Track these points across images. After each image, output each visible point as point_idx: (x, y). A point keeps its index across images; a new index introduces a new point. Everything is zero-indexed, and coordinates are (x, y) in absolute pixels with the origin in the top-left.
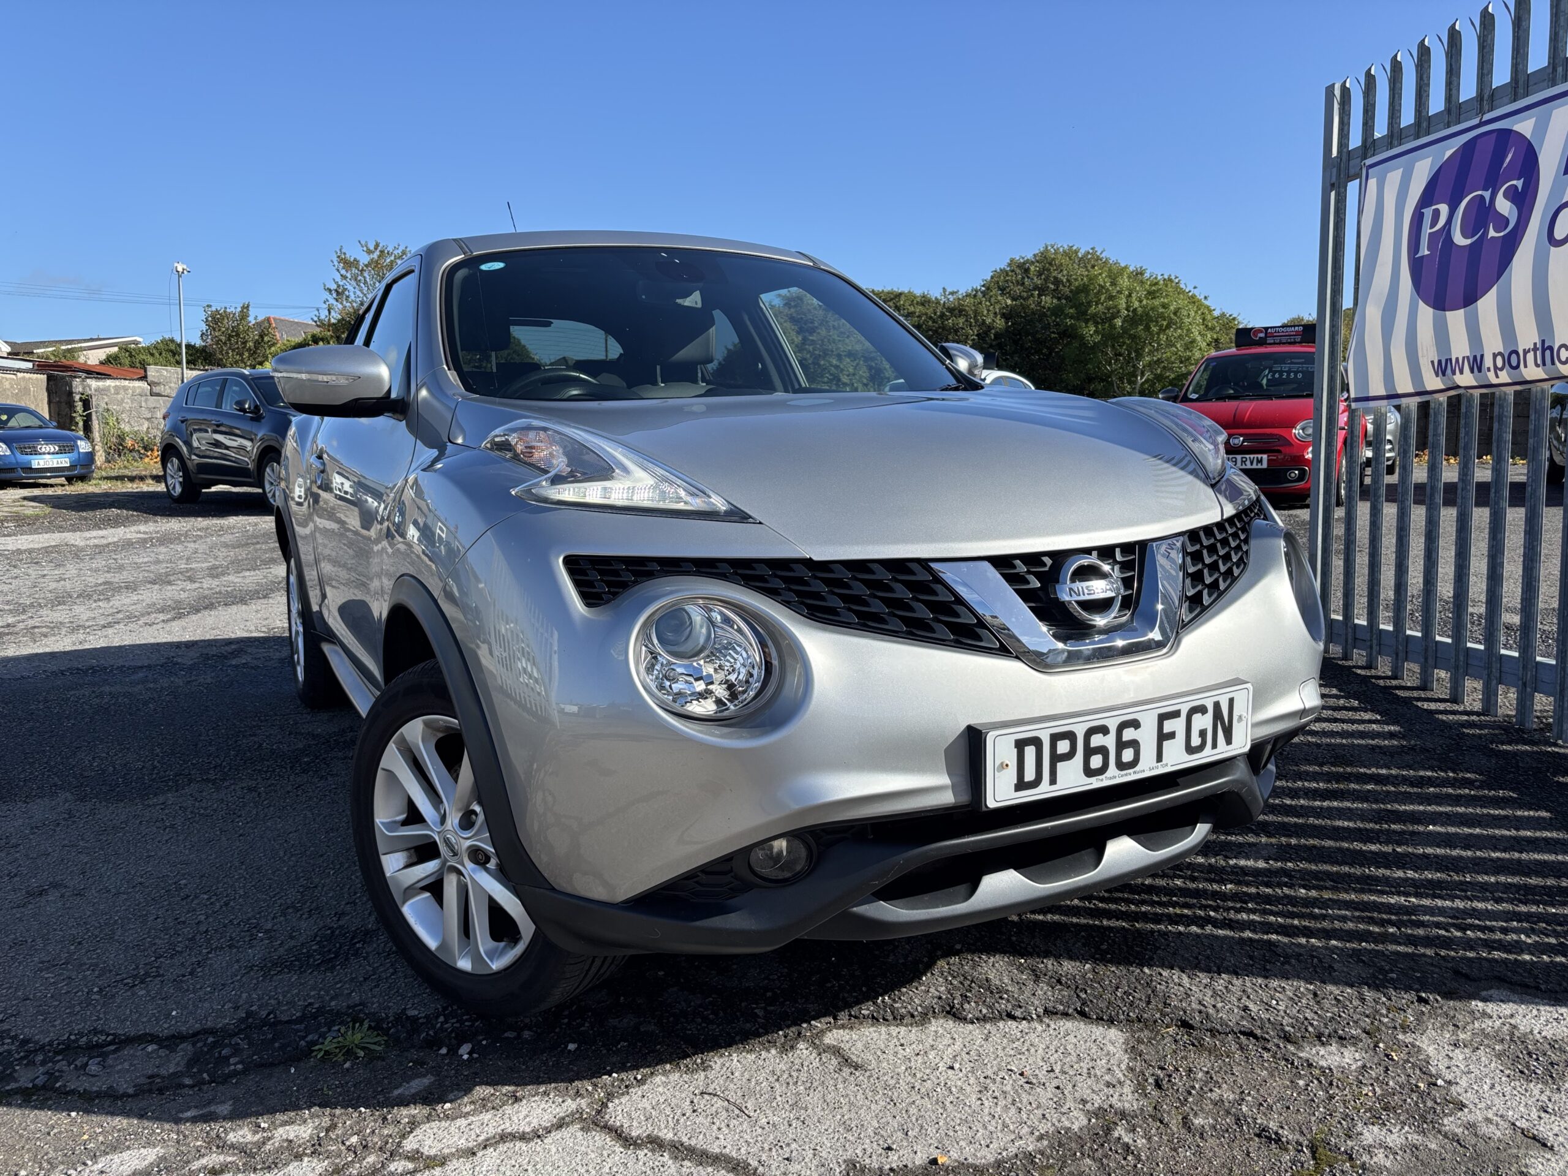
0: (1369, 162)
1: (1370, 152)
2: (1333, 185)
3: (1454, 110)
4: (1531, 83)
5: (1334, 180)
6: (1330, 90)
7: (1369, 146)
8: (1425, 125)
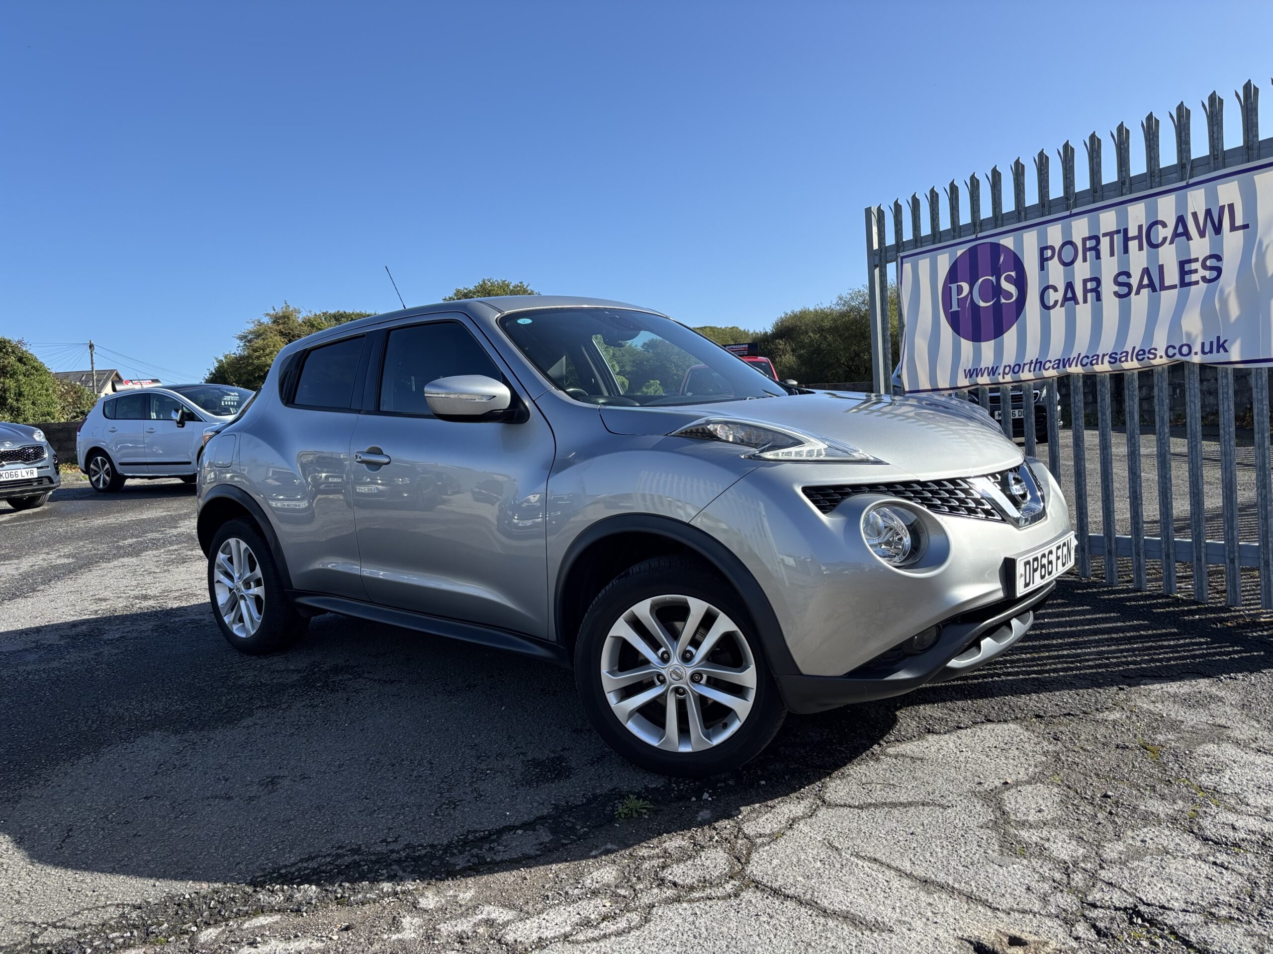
0: (902, 254)
1: (902, 249)
2: (876, 266)
3: (957, 230)
4: (1005, 219)
5: (877, 262)
6: (868, 211)
7: (900, 245)
8: (938, 236)
